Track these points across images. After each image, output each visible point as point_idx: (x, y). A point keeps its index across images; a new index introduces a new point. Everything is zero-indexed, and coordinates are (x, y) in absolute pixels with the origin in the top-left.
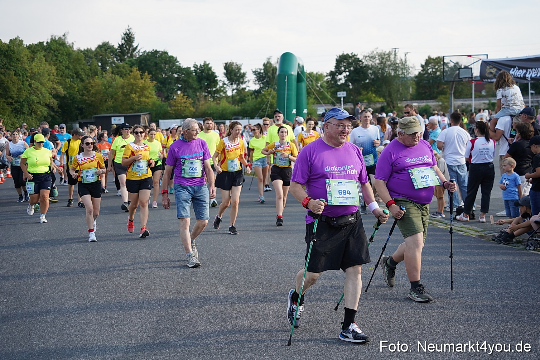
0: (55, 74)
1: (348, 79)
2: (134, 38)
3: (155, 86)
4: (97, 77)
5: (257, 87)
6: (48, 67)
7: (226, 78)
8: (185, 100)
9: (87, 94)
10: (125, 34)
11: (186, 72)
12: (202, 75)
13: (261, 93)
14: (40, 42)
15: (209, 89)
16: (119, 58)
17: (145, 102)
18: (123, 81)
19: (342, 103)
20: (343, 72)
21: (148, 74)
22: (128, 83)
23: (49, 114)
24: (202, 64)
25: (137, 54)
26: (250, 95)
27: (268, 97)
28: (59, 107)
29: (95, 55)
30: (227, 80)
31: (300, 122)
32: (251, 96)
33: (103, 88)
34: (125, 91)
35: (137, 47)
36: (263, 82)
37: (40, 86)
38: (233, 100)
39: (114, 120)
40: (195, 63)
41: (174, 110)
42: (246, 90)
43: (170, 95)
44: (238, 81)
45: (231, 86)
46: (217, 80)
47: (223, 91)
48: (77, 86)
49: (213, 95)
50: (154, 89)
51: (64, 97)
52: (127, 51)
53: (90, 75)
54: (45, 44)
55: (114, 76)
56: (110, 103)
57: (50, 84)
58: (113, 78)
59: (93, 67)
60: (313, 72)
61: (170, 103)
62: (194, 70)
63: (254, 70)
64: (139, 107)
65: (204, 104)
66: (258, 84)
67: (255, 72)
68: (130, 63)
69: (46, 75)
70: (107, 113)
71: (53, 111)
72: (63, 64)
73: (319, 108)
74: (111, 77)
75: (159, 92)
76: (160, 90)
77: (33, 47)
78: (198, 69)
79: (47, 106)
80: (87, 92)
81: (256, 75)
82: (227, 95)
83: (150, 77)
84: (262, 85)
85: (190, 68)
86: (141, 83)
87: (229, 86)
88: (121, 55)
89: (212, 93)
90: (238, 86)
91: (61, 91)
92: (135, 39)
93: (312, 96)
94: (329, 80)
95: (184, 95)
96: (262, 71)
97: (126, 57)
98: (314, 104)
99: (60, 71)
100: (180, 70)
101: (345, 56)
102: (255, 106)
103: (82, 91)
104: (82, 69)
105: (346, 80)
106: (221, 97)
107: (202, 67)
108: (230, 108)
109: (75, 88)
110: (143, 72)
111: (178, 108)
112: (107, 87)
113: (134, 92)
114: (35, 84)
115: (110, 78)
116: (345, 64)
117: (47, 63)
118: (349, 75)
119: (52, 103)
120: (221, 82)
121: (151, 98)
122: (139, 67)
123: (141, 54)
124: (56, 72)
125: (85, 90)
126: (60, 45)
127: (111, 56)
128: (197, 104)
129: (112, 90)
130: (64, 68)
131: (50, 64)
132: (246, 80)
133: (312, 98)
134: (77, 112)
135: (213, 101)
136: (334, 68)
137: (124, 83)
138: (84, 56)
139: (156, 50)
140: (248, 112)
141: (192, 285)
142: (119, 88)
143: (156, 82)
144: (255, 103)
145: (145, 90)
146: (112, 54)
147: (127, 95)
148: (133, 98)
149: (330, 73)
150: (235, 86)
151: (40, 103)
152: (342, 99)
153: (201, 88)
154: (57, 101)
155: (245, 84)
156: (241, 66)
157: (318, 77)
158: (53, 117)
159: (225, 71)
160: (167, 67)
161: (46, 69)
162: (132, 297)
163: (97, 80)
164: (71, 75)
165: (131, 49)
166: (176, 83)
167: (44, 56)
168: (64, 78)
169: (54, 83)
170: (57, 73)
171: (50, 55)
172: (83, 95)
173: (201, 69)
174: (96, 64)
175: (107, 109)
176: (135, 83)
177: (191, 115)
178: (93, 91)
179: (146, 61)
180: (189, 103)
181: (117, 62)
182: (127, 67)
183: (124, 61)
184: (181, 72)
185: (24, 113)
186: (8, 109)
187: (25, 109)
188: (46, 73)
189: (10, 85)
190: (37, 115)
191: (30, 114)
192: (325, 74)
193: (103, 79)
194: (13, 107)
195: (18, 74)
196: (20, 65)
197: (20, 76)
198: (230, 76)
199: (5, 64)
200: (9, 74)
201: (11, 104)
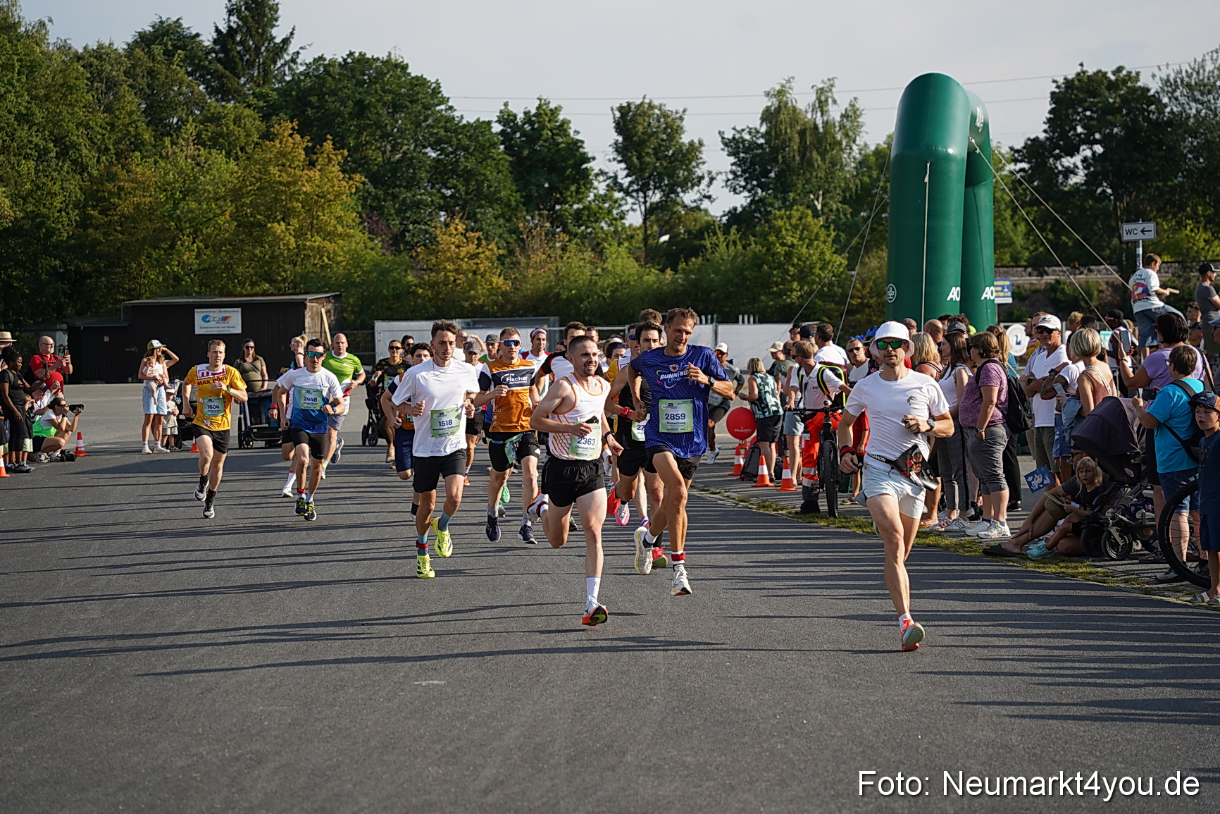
1: (1098, 170)
2: (274, 8)
3: (358, 192)
4: (137, 154)
5: (741, 201)
7: (623, 165)
11: (473, 139)
12: (533, 150)
15: (558, 207)
16: (215, 84)
17: (320, 250)
18: (238, 172)
20: (1083, 142)
21: (336, 147)
22: (261, 179)
24: (533, 111)
25: (286, 69)
29: (127, 72)
30: (625, 172)
33: (163, 197)
34: (248, 210)
35: (286, 41)
36: (763, 180)
38: (648, 249)
39: (205, 319)
40: (506, 104)
41: (433, 285)
43: (411, 227)
44: (670, 177)
45: (641, 194)
46: (587, 172)
47: (608, 212)
48: (65, 187)
49: (574, 229)
50: (354, 204)
51: (15, 231)
52: (247, 57)
53: (111, 147)
55: (202, 151)
56: (189, 253)
58: (202, 159)
59: (123, 118)
61: (414, 258)
62: (502, 133)
63: (729, 135)
64: (299, 271)
66: (744, 187)
67: (734, 146)
68: (261, 104)
70: (177, 295)
74: (194, 158)
75: (371, 212)
76: (372, 208)
78: (517, 128)
80: (102, 212)
81: (734, 153)
82: (625, 227)
83: (340, 159)
84: (759, 191)
85: (489, 123)
86: (309, 182)
87: (634, 194)
88: (227, 73)
89: (569, 220)
90: (667, 196)
95: (467, 230)
96: (762, 141)
97: (243, 80)
100: (451, 131)
101: (1089, 77)
103: (83, 207)
104: (79, 124)
106: (602, 235)
107: (531, 123)
110: (317, 140)
111: (446, 277)
112: (178, 195)
113: (279, 216)
115: (189, 161)
116: (1088, 113)
118: (1100, 157)
120: (601, 178)
121: (342, 236)
122: (296, 118)
123: (302, 69)
125: (94, 208)
127: (189, 74)
129: (194, 205)
136: (1045, 126)
137: (241, 179)
138: (89, 75)
139: (362, 55)
140: (713, 295)
142: (224, 198)
144: (739, 261)
145: (321, 208)
146: (190, 69)
147: (252, 224)
148: (274, 234)
149: (1026, 147)
150: (656, 197)
153: (530, 203)
155: (696, 188)
156: (681, 119)
159: (620, 139)
160: (401, 122)
163: (142, 168)
164: (37, 146)
165: (263, 49)
166: (434, 183)
172: (85, 222)
173: (527, 127)
174: (132, 103)
175: (178, 279)
176: (285, 178)
177: (495, 303)
178: (125, 207)
179: (321, 96)
180: (487, 258)
181: (211, 101)
182: (253, 122)
183: (236, 94)
184: (455, 141)
192: (1007, 151)
193: (162, 163)
198: (639, 158)
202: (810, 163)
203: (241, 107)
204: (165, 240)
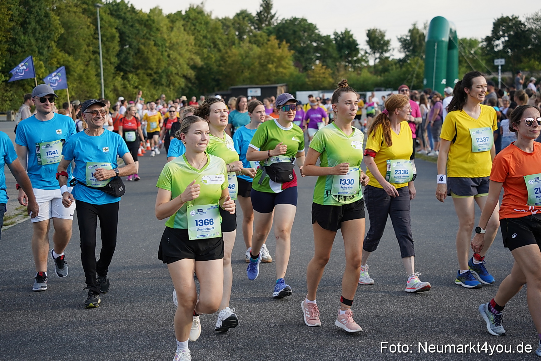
0: (193, 44)
1: (507, 45)
2: (272, 5)
3: (293, 55)
4: (234, 46)
5: (402, 56)
6: (186, 37)
7: (369, 46)
8: (323, 71)
9: (225, 64)
11: (326, 40)
12: (343, 43)
13: (406, 62)
14: (178, 12)
15: (350, 59)
16: (256, 26)
17: (282, 72)
18: (260, 50)
19: (500, 71)
20: (502, 36)
21: (287, 43)
22: (265, 53)
23: (186, 86)
24: (343, 32)
25: (275, 22)
26: (394, 65)
27: (414, 67)
28: (196, 78)
29: (232, 24)
30: (369, 48)
31: (449, 93)
32: (396, 65)
33: (240, 58)
34: (262, 61)
35: (275, 14)
36: (409, 49)
37: (178, 57)
38: (375, 70)
39: (251, 92)
41: (313, 82)
42: (390, 59)
43: (308, 65)
44: (382, 49)
45: (373, 55)
46: (358, 49)
47: (364, 60)
48: (215, 56)
49: (354, 65)
50: (292, 59)
51: (202, 68)
52: (265, 19)
53: (227, 44)
54: (183, 13)
55: (251, 45)
56: (247, 74)
57: (187, 55)
59: (231, 37)
60: (466, 38)
61: (307, 74)
62: (335, 38)
63: (399, 37)
64: (276, 78)
65: (344, 74)
66: (404, 52)
67: (400, 40)
68: (268, 31)
69: (185, 45)
70: (244, 85)
71: (191, 82)
72: (201, 34)
74: (249, 47)
75: (297, 62)
76: (298, 60)
77: (172, 16)
78: (339, 36)
79: (185, 77)
80: (225, 62)
81: (401, 42)
82: (369, 65)
83: (287, 46)
84: (408, 53)
85: (330, 36)
86: (278, 53)
87: (371, 54)
88: (259, 23)
89: (353, 62)
90: (380, 55)
91: (199, 61)
94: (484, 46)
95: (323, 65)
96: (408, 38)
97: (263, 25)
99: (198, 40)
100: (319, 38)
101: (504, 18)
102: (399, 76)
103: (219, 61)
104: (219, 38)
105: (504, 46)
106: (362, 66)
107: (343, 35)
108: (372, 78)
109: (212, 58)
110: (281, 41)
111: (316, 79)
112: (244, 57)
113: (271, 63)
114: (174, 54)
115: (247, 48)
116: (503, 28)
117: (185, 33)
118: (508, 41)
119: (190, 75)
120: (362, 50)
121: (288, 68)
122: (277, 35)
123: (279, 22)
125: (222, 61)
126: (198, 13)
127: (249, 24)
128: (336, 75)
129: (248, 60)
130: (202, 38)
131: (188, 33)
132: (389, 48)
134: (214, 83)
135: (353, 71)
136: (491, 32)
137: (261, 52)
138: (222, 25)
139: (295, 17)
140: (392, 83)
141: (333, 265)
142: (256, 58)
143: (294, 52)
144: (399, 73)
145: (282, 60)
146: (249, 22)
147: (263, 65)
148: (270, 68)
149: (486, 39)
150: (377, 55)
151: (177, 74)
152: (500, 68)
153: (341, 57)
154: (195, 71)
155: (389, 52)
156: (385, 32)
157: (472, 43)
158: (190, 89)
159: (367, 39)
160: (306, 35)
161: (184, 39)
162: (271, 275)
163: (235, 50)
164: (208, 45)
165: (269, 16)
166: (314, 52)
167: (183, 25)
168: (202, 49)
169: (192, 53)
170: (195, 43)
171: (189, 24)
172: (220, 66)
173: (341, 36)
174: (234, 33)
175: (244, 80)
176: (272, 52)
177: (329, 86)
178: (230, 61)
179: (284, 29)
180: (328, 74)
181: (255, 31)
182: (265, 36)
183: (262, 29)
184: (320, 40)
185: (162, 85)
186: (147, 80)
187: (164, 81)
188: (184, 43)
189: (150, 56)
190: (175, 87)
191: (168, 86)
192: (480, 40)
193: (240, 49)
194: (152, 78)
195: (158, 44)
196: (159, 35)
197: (159, 46)
198: (373, 44)
199: (146, 34)
200: (149, 44)
201: (151, 75)
202: (421, 44)
203: (262, 32)
204: (240, 70)
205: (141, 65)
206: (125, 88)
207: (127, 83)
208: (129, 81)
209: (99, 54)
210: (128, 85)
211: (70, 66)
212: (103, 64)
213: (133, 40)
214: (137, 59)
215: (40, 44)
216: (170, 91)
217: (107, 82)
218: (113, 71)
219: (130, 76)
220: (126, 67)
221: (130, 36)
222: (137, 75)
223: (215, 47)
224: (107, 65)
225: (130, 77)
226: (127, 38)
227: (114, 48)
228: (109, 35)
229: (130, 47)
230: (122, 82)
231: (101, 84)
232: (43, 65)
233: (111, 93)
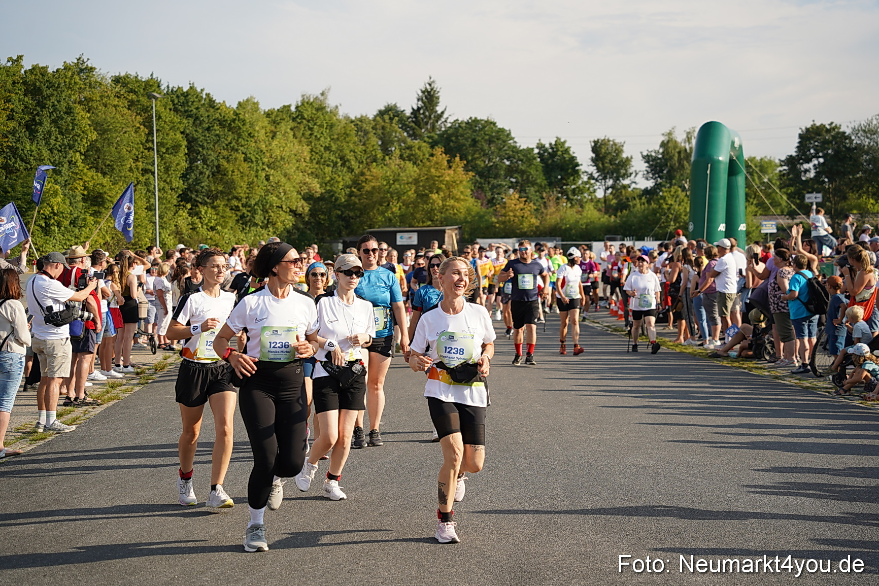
0: (308, 158)
1: (821, 170)
2: (438, 98)
3: (471, 180)
4: (374, 164)
5: (650, 184)
6: (297, 147)
7: (595, 168)
8: (522, 205)
9: (359, 193)
10: (423, 92)
11: (525, 155)
12: (553, 161)
13: (657, 193)
14: (284, 106)
15: (564, 187)
16: (411, 132)
17: (453, 207)
18: (418, 171)
20: (814, 157)
21: (461, 159)
22: (427, 175)
23: (295, 226)
24: (553, 143)
25: (442, 125)
26: (637, 199)
27: (670, 202)
28: (311, 215)
29: (373, 128)
30: (595, 171)
32: (640, 199)
33: (385, 183)
34: (421, 188)
35: (443, 113)
36: (661, 174)
37: (283, 180)
38: (607, 207)
39: (401, 238)
40: (540, 140)
41: (504, 223)
43: (496, 196)
44: (617, 173)
45: (603, 181)
46: (577, 172)
47: (588, 189)
48: (344, 179)
49: (571, 197)
50: (469, 185)
51: (322, 198)
52: (425, 120)
53: (364, 161)
54: (293, 109)
55: (402, 162)
56: (396, 208)
57: (299, 177)
58: (402, 166)
59: (370, 148)
60: (754, 158)
61: (495, 210)
62: (539, 153)
63: (645, 153)
64: (443, 216)
65: (555, 212)
66: (652, 178)
67: (647, 158)
68: (430, 141)
69: (295, 161)
70: (389, 227)
71: (303, 221)
72: (321, 143)
73: (764, 223)
74: (399, 165)
75: (478, 190)
76: (479, 188)
77: (275, 114)
78: (546, 150)
79: (293, 212)
80: (358, 190)
81: (647, 162)
82: (595, 197)
83: (463, 165)
84: (659, 179)
85: (533, 149)
86: (448, 175)
87: (600, 181)
88: (416, 127)
89: (570, 193)
90: (615, 182)
91: (317, 188)
92: (440, 100)
93: (751, 200)
94: (785, 172)
95: (520, 197)
96: (660, 156)
97: (423, 130)
98: (756, 215)
99: (317, 153)
100: (516, 151)
101: (817, 127)
102: (646, 217)
103: (350, 188)
104: (351, 151)
105: (816, 173)
106: (585, 200)
107: (553, 148)
108: (602, 220)
109: (339, 182)
110: (453, 157)
111: (509, 219)
112: (391, 182)
113: (435, 191)
114: (276, 176)
115: (397, 167)
116: (816, 144)
117: (295, 141)
118: (822, 164)
119: (301, 209)
120: (585, 173)
121: (463, 200)
122: (445, 147)
123: (449, 125)
124: (310, 155)
125: (355, 188)
126: (317, 110)
127: (400, 128)
128: (543, 213)
129: (398, 186)
130: (322, 149)
131: (300, 142)
132: (631, 170)
133: (752, 204)
134: (341, 223)
135: (570, 207)
136: (796, 150)
137: (419, 174)
138: (356, 129)
139: (476, 118)
140: (633, 227)
142: (411, 183)
143: (474, 174)
144: (646, 212)
145: (454, 187)
146: (400, 126)
147: (423, 195)
148: (434, 200)
149: (787, 159)
150: (610, 182)
151: (280, 207)
153: (551, 184)
154: (309, 204)
155: (629, 178)
156: (623, 146)
157: (763, 166)
159: (594, 155)
160: (492, 148)
161: (294, 151)
163: (376, 170)
164: (333, 161)
165: (432, 116)
166: (506, 176)
167: (291, 129)
168: (322, 167)
169: (306, 174)
170: (310, 158)
171: (302, 127)
172: (351, 194)
173: (550, 150)
174: (375, 141)
175: (390, 220)
176: (438, 174)
177: (532, 231)
178: (368, 188)
179: (457, 137)
180: (529, 211)
181: (409, 140)
182: (426, 148)
183: (420, 137)
184: (516, 157)
185: (256, 225)
186: (231, 217)
187: (259, 218)
188: (293, 156)
189: (236, 177)
190: (277, 229)
191: (265, 227)
192: (777, 161)
193: (385, 168)
194: (239, 214)
195: (250, 158)
196: (254, 145)
197: (252, 162)
198: (603, 164)
199: (230, 143)
200: (236, 159)
201: (237, 209)
202: (683, 166)
203: (421, 142)
204: (385, 202)
205: (222, 192)
206: (194, 229)
207: (197, 221)
208: (200, 218)
209: (153, 173)
210: (200, 226)
211: (105, 193)
212: (159, 190)
213: (210, 152)
214: (214, 183)
215: (57, 156)
216: (268, 235)
217: (165, 219)
218: (175, 202)
219: (203, 209)
220: (197, 196)
221: (205, 144)
222: (214, 208)
223: (343, 165)
224: (165, 192)
225: (203, 213)
226: (200, 149)
227: (178, 164)
228: (170, 143)
229: (204, 161)
230: (190, 218)
231: (155, 223)
232: (60, 192)
233: (171, 237)
